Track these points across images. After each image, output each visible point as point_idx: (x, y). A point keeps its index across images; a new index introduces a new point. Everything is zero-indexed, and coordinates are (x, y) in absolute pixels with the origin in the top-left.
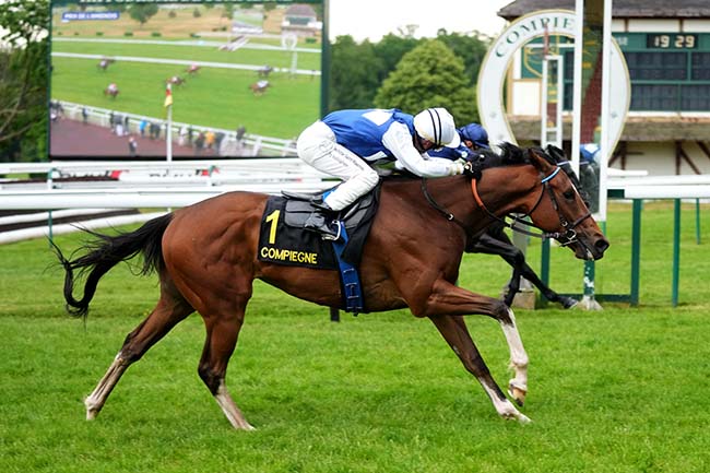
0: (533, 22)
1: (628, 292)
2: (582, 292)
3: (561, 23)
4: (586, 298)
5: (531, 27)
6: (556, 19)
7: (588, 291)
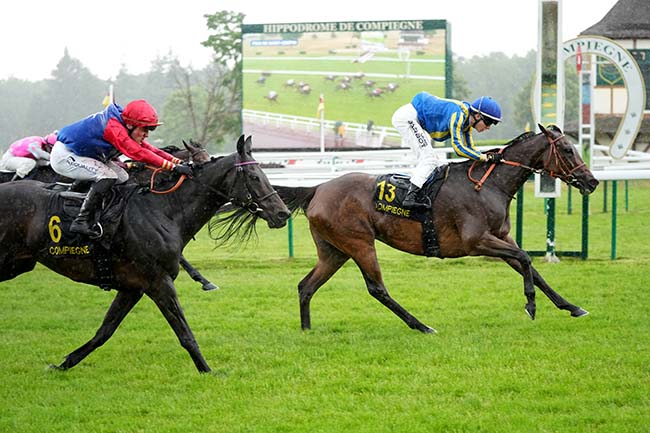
0: (572, 46)
1: (580, 250)
2: (545, 250)
3: (593, 45)
4: (548, 254)
5: (570, 49)
6: (589, 43)
7: (550, 249)
